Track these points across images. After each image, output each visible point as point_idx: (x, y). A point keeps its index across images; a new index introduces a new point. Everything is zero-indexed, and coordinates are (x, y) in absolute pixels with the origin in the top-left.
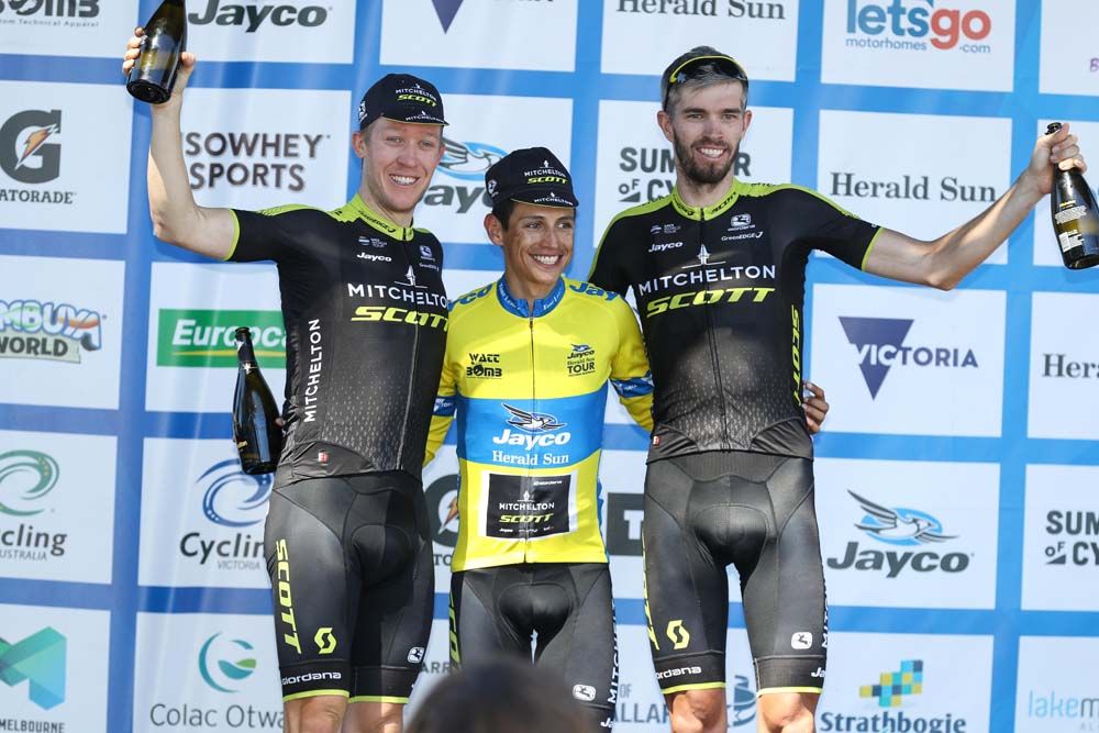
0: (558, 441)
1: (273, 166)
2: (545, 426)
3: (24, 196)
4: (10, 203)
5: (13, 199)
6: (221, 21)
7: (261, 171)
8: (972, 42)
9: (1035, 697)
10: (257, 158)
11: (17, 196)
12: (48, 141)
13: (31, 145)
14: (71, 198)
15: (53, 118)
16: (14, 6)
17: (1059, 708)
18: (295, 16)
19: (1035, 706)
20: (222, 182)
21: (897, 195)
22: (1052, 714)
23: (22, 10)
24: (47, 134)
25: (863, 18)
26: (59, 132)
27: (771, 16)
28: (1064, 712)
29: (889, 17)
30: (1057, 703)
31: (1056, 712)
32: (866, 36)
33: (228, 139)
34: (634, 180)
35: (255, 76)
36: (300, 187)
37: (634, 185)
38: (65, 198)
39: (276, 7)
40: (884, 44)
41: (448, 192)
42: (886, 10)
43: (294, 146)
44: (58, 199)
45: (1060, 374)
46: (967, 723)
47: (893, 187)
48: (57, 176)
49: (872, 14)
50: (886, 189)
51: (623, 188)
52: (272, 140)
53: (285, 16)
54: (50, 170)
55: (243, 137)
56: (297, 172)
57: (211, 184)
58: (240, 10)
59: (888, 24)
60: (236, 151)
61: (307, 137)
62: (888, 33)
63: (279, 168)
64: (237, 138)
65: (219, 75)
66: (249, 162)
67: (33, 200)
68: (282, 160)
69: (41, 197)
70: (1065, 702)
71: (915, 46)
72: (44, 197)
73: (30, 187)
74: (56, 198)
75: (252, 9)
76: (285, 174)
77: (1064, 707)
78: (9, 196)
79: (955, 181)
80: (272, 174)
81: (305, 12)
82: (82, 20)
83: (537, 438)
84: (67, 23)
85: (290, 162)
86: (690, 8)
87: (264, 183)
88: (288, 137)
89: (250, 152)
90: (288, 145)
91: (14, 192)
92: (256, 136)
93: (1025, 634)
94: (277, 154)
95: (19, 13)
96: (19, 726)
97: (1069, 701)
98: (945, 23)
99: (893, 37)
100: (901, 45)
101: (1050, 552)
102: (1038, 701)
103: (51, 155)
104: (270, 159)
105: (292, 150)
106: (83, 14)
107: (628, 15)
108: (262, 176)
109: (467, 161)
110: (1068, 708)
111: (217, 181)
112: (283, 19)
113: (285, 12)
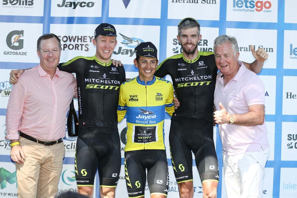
0: (153, 117)
1: (80, 45)
2: (150, 114)
3: (14, 53)
4: (10, 55)
5: (11, 54)
6: (66, 6)
7: (77, 46)
8: (266, 10)
9: (285, 184)
10: (76, 42)
11: (12, 53)
12: (20, 38)
13: (16, 40)
14: (26, 54)
15: (21, 32)
16: (11, 2)
17: (291, 187)
18: (86, 5)
19: (285, 186)
20: (67, 49)
21: (247, 51)
22: (289, 188)
23: (13, 4)
24: (20, 37)
25: (237, 4)
26: (23, 36)
27: (213, 3)
28: (293, 188)
29: (244, 3)
30: (291, 186)
31: (291, 188)
32: (238, 8)
33: (68, 38)
34: (177, 47)
35: (75, 20)
36: (88, 50)
37: (177, 48)
38: (25, 54)
39: (81, 2)
40: (243, 10)
41: (127, 51)
42: (243, 1)
43: (86, 39)
44: (23, 54)
45: (291, 98)
46: (267, 191)
47: (246, 48)
48: (23, 48)
49: (240, 2)
50: (244, 49)
51: (174, 49)
52: (80, 37)
53: (83, 4)
54: (21, 46)
55: (72, 37)
56: (87, 46)
57: (64, 50)
58: (71, 3)
59: (244, 5)
60: (70, 41)
61: (89, 37)
62: (244, 7)
63: (82, 45)
64: (71, 37)
65: (66, 21)
66: (74, 44)
67: (16, 54)
68: (82, 43)
69: (18, 54)
70: (293, 185)
71: (251, 11)
72: (19, 54)
73: (15, 51)
74: (22, 54)
75: (74, 3)
76: (84, 47)
77: (293, 187)
78: (10, 53)
79: (262, 46)
80: (80, 46)
81: (89, 3)
82: (29, 6)
83: (147, 117)
84: (25, 7)
85: (85, 43)
86: (191, 2)
87: (78, 49)
88: (84, 37)
89: (74, 41)
90: (84, 39)
91: (11, 52)
92: (76, 37)
93: (282, 167)
94: (81, 41)
95: (12, 5)
96: (14, 195)
97: (294, 185)
98: (259, 4)
99: (246, 9)
100: (248, 10)
101: (289, 145)
102: (286, 185)
103: (21, 42)
104: (80, 43)
105: (85, 40)
106: (29, 5)
107: (175, 3)
108: (77, 47)
109: (132, 43)
110: (294, 187)
111: (65, 49)
112: (83, 5)
113: (83, 3)
